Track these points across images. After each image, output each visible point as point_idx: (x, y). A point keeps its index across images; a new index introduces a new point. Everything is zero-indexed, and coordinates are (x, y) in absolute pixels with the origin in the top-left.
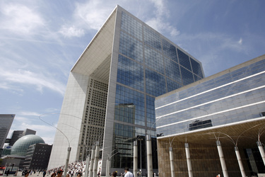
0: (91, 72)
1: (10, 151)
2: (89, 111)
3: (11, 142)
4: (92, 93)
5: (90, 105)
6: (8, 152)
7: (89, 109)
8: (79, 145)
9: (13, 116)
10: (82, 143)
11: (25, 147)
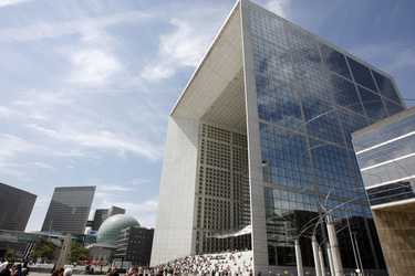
0: (203, 114)
1: (95, 238)
2: (204, 175)
3: (95, 224)
4: (206, 146)
5: (205, 165)
6: (93, 239)
7: (205, 171)
8: (194, 228)
9: (93, 189)
10: (199, 226)
11: (114, 233)
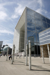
3: (3, 48)
5: (21, 37)
6: (2, 50)
9: (2, 42)
10: (20, 48)
